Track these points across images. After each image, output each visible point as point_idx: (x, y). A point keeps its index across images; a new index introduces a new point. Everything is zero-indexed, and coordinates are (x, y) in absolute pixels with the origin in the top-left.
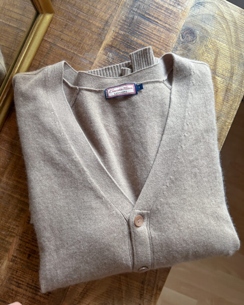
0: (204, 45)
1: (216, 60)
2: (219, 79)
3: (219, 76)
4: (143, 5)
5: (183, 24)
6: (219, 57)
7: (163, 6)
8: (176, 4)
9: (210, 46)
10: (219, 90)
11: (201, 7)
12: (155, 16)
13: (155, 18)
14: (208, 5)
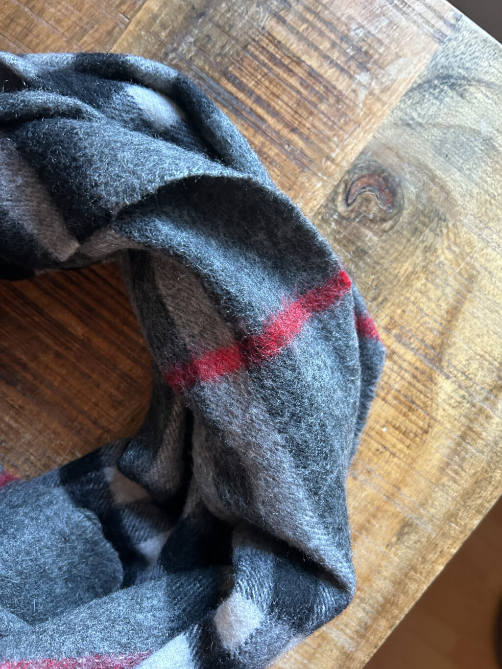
0: (422, 246)
1: (454, 312)
2: (445, 387)
3: (448, 377)
4: (224, 39)
5: (361, 147)
6: (467, 306)
7: (299, 62)
8: (353, 65)
9: (445, 256)
10: (437, 429)
11: (450, 97)
12: (260, 92)
13: (258, 100)
14: (478, 94)
